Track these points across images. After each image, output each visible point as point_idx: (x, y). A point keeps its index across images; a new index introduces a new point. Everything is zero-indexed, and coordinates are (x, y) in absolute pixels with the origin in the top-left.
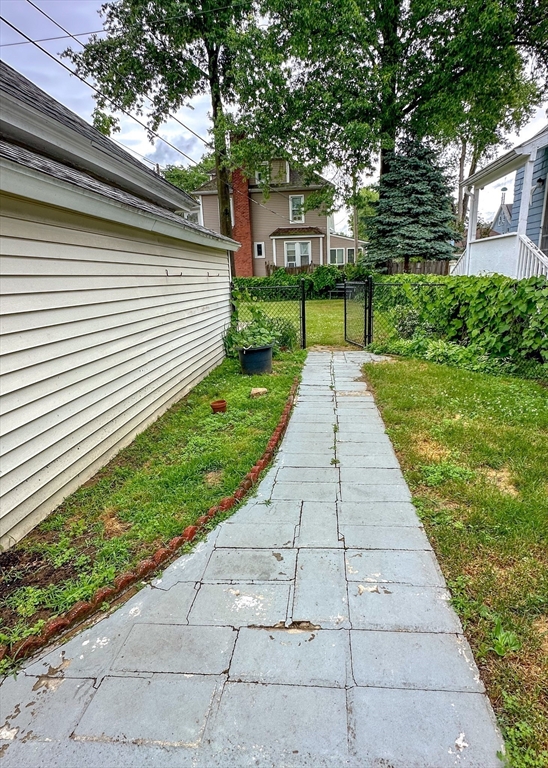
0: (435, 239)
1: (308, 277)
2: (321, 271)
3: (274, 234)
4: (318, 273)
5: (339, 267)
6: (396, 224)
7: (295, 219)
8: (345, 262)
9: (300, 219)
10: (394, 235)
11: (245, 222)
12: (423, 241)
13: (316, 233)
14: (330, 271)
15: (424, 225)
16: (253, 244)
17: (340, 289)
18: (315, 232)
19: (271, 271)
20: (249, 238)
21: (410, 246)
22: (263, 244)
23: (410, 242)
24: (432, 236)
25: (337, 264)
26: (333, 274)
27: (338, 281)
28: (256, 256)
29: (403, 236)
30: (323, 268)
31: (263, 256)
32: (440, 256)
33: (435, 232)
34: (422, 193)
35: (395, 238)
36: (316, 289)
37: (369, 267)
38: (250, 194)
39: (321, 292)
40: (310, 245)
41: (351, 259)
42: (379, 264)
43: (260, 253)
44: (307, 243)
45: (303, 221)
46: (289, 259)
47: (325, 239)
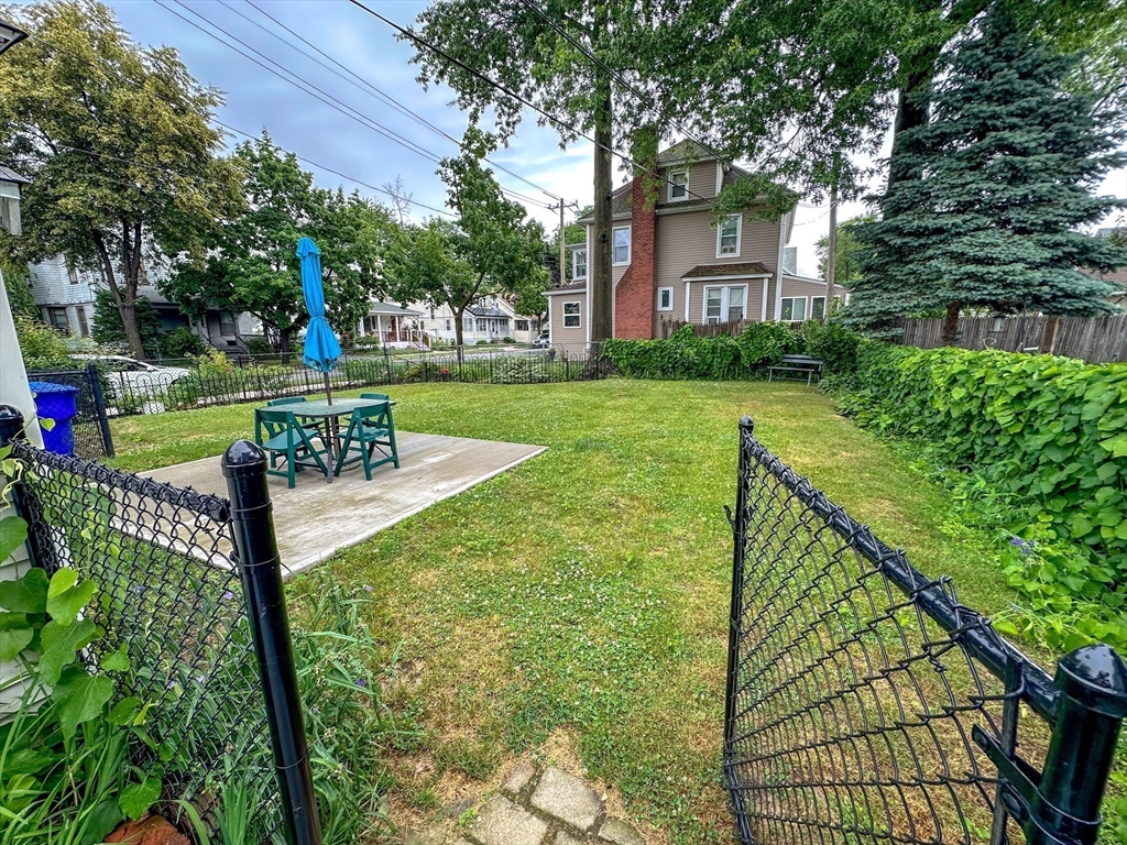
0: (1054, 262)
1: (731, 341)
2: (756, 331)
3: (689, 275)
4: (752, 335)
5: (793, 326)
6: (939, 231)
7: (725, 251)
8: (808, 315)
9: (732, 250)
10: (931, 258)
11: (647, 257)
12: (1019, 267)
13: (758, 272)
14: (776, 332)
15: (1021, 231)
16: (655, 290)
17: (789, 365)
18: (758, 270)
19: (670, 331)
20: (651, 280)
21: (982, 279)
22: (671, 289)
23: (981, 269)
24: (1047, 254)
25: (789, 322)
26: (780, 337)
27: (787, 349)
28: (660, 308)
29: (959, 258)
30: (762, 327)
31: (670, 307)
32: (1067, 304)
33: (1056, 245)
34: (1025, 152)
35: (934, 262)
36: (745, 361)
37: (855, 326)
38: (657, 219)
39: (755, 367)
40: (746, 291)
41: (818, 312)
42: (882, 322)
43: (665, 303)
44: (742, 288)
45: (738, 254)
46: (710, 312)
47: (773, 281)
